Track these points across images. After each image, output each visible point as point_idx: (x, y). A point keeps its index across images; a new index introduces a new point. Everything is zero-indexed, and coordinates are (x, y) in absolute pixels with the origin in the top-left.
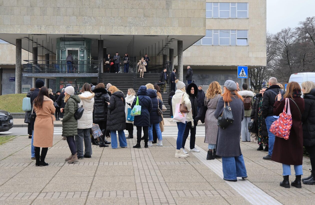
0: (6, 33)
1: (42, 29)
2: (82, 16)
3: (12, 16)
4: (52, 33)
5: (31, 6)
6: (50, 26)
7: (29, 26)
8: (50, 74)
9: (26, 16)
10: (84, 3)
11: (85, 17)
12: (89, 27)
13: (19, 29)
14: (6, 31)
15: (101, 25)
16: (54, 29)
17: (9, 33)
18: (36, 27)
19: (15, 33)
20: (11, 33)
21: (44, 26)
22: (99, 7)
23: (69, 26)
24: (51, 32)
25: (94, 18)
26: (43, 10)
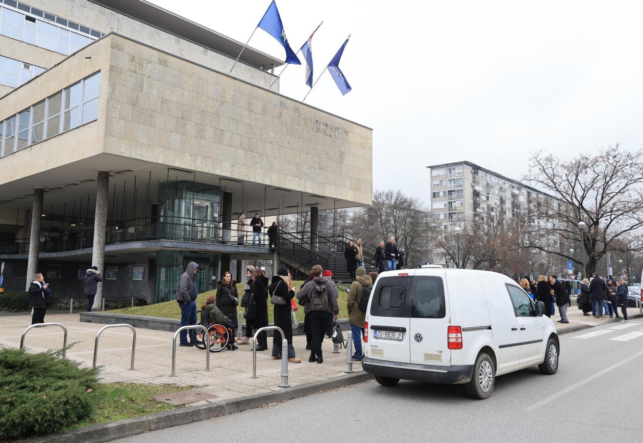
0: (138, 158)
1: (197, 162)
2: (251, 151)
3: (152, 128)
4: (211, 172)
5: (183, 118)
6: (209, 159)
7: (179, 152)
8: (205, 246)
9: (174, 134)
10: (254, 132)
11: (255, 154)
12: (260, 172)
13: (162, 156)
14: (139, 154)
15: (274, 171)
16: (214, 166)
17: (145, 159)
18: (189, 157)
19: (154, 161)
20: (148, 160)
21: (199, 157)
22: (272, 143)
23: (235, 164)
24: (210, 170)
25: (266, 158)
26: (200, 129)
